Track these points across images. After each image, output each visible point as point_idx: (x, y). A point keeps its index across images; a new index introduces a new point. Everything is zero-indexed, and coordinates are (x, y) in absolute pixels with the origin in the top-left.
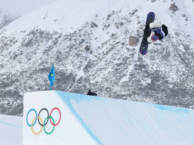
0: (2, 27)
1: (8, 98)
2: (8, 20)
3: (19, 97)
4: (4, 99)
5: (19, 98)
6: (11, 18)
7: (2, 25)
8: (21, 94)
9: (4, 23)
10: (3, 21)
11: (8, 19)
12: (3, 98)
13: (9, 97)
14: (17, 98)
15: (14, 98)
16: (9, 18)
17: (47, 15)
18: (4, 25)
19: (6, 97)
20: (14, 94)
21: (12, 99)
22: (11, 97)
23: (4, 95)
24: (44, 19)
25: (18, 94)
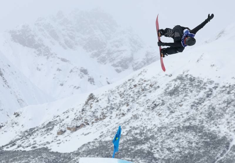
0: (142, 66)
1: (138, 159)
2: (151, 59)
3: (153, 159)
4: (134, 160)
5: (153, 161)
6: (155, 57)
7: (143, 64)
8: (155, 157)
9: (145, 61)
10: (144, 59)
11: (150, 57)
12: (132, 158)
13: (140, 158)
14: (150, 160)
15: (146, 160)
16: (152, 56)
17: (202, 57)
18: (145, 64)
19: (136, 157)
20: (146, 154)
21: (143, 160)
22: (142, 158)
23: (134, 154)
24: (197, 63)
25: (152, 156)
